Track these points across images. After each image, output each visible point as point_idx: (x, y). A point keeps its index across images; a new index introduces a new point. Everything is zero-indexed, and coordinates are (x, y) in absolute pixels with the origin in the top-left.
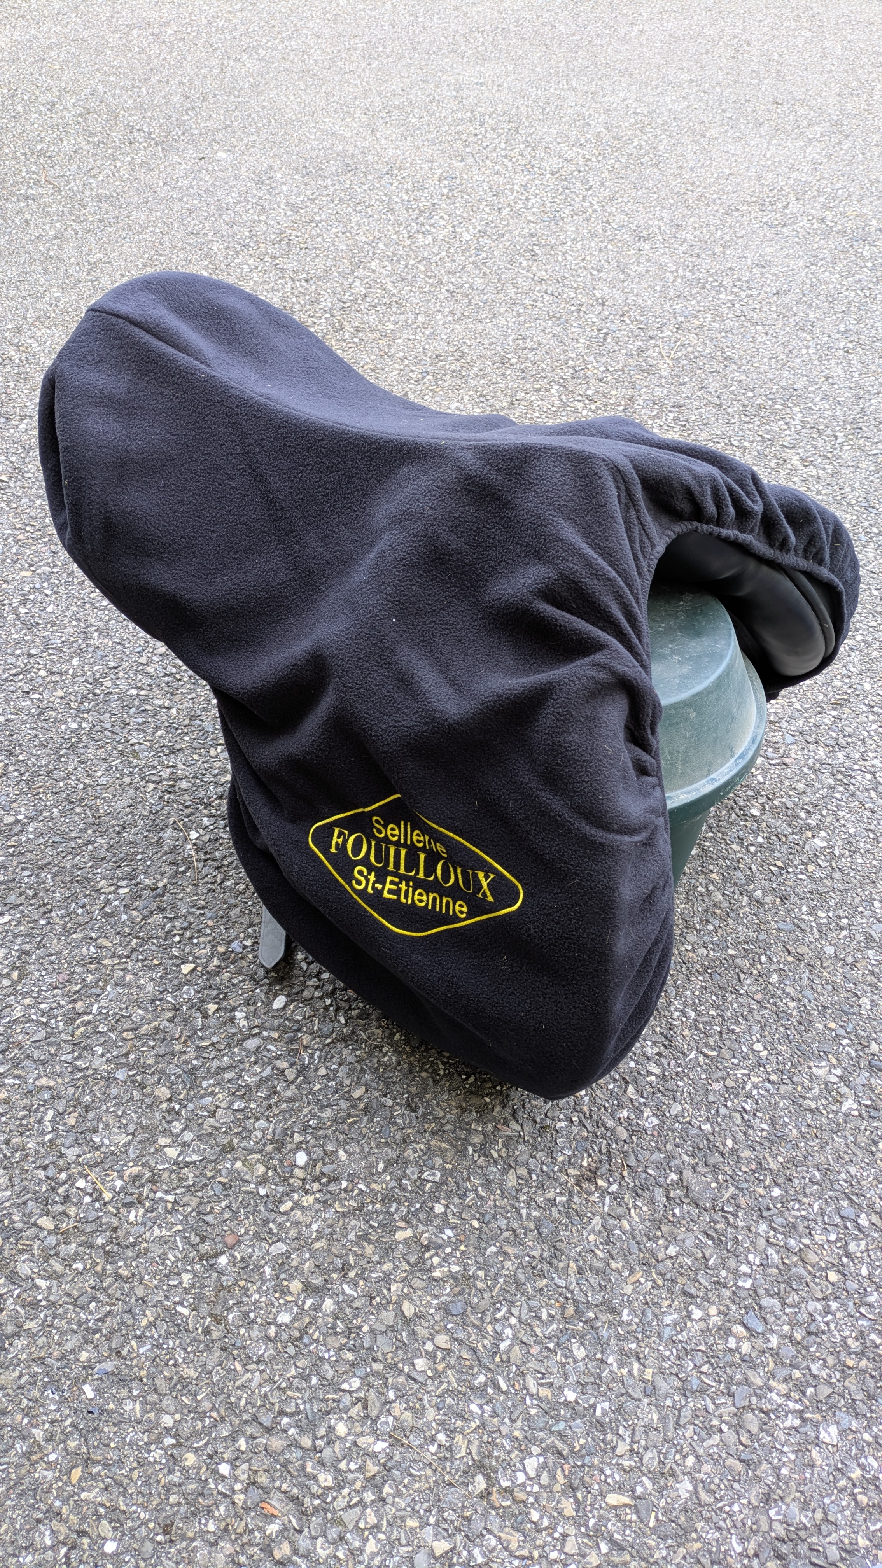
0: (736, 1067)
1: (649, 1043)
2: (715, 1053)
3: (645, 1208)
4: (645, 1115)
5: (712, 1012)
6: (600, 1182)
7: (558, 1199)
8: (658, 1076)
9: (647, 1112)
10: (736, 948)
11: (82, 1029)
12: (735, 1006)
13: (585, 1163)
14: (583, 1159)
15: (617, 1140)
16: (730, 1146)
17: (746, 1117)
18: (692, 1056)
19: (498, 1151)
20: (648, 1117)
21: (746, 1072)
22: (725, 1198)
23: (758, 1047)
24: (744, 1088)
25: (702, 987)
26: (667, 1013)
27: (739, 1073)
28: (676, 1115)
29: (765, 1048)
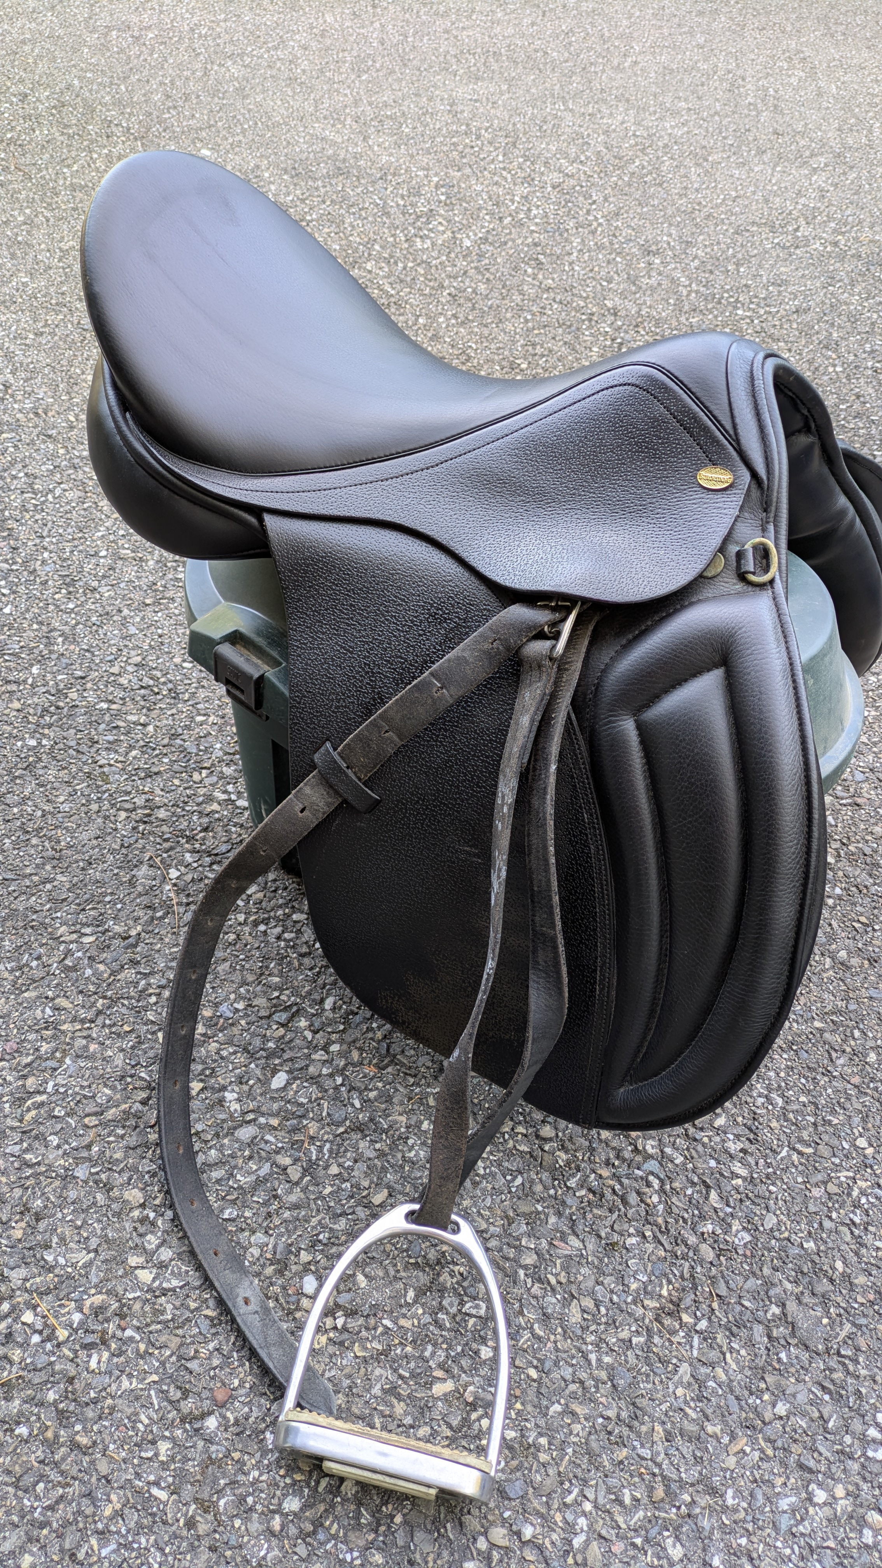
0: (838, 1168)
1: (731, 1137)
2: (810, 1151)
3: (743, 1352)
4: (734, 1228)
5: (803, 1099)
6: (686, 1318)
7: (635, 1340)
8: (744, 1179)
9: (736, 1226)
10: (822, 1020)
11: (33, 1113)
12: (830, 1091)
13: (665, 1292)
14: (661, 1286)
15: (701, 1262)
16: (841, 1270)
17: (856, 1232)
18: (784, 1153)
19: (556, 1275)
20: (738, 1231)
21: (851, 1174)
22: (840, 1338)
23: (862, 1142)
24: (849, 1195)
25: (787, 1067)
26: (749, 1099)
27: (843, 1175)
28: (771, 1230)
29: (871, 1145)
